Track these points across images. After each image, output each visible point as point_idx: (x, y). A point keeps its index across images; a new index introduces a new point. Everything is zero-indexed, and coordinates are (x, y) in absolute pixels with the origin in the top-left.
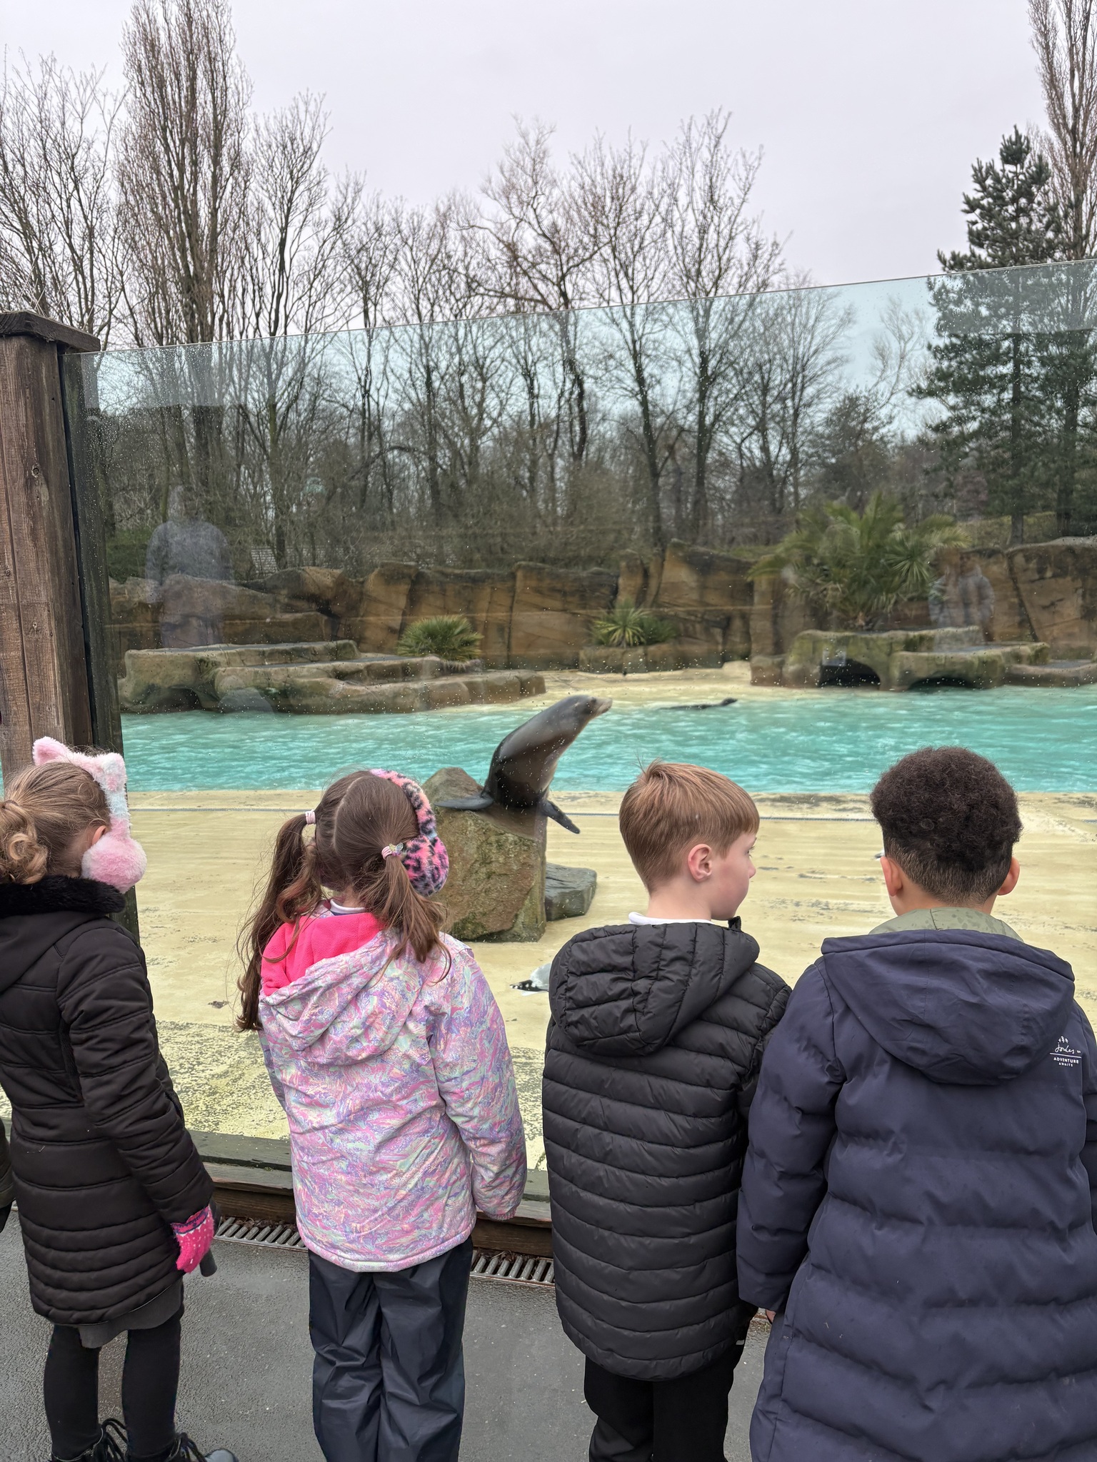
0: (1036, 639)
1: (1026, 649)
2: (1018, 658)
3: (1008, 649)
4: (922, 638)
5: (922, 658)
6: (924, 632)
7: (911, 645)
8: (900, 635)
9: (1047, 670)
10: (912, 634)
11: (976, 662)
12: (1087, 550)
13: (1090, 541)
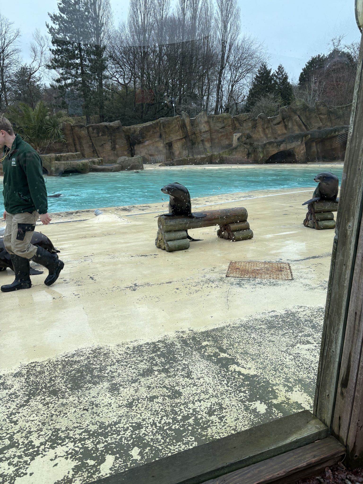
0: (99, 157)
1: (96, 160)
2: (94, 163)
3: (91, 160)
4: (61, 156)
5: (62, 163)
6: (62, 154)
7: (58, 159)
8: (53, 155)
9: (104, 167)
10: (57, 155)
11: (81, 165)
12: (111, 127)
13: (112, 124)
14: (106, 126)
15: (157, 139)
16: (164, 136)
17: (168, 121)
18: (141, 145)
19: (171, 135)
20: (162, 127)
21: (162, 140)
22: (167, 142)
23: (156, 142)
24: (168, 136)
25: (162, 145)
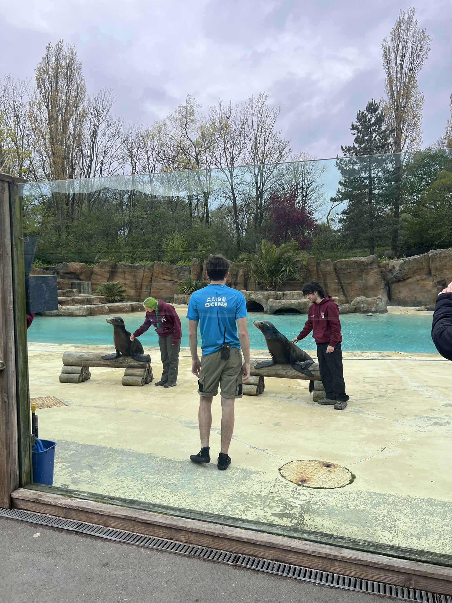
4: (283, 294)
5: (276, 301)
7: (277, 297)
8: (274, 293)
10: (279, 292)
12: (363, 262)
13: (364, 259)
14: (356, 262)
15: (424, 277)
16: (433, 273)
17: (440, 253)
18: (401, 284)
19: (444, 271)
20: (431, 262)
21: (431, 278)
22: (439, 279)
23: (422, 280)
24: (439, 272)
25: (431, 283)
